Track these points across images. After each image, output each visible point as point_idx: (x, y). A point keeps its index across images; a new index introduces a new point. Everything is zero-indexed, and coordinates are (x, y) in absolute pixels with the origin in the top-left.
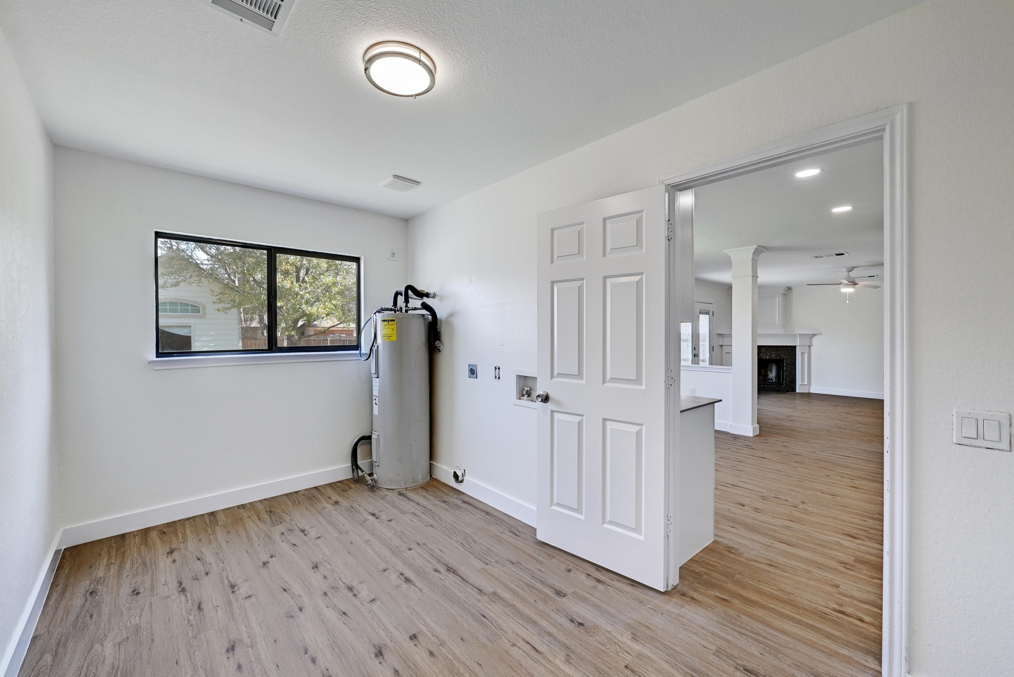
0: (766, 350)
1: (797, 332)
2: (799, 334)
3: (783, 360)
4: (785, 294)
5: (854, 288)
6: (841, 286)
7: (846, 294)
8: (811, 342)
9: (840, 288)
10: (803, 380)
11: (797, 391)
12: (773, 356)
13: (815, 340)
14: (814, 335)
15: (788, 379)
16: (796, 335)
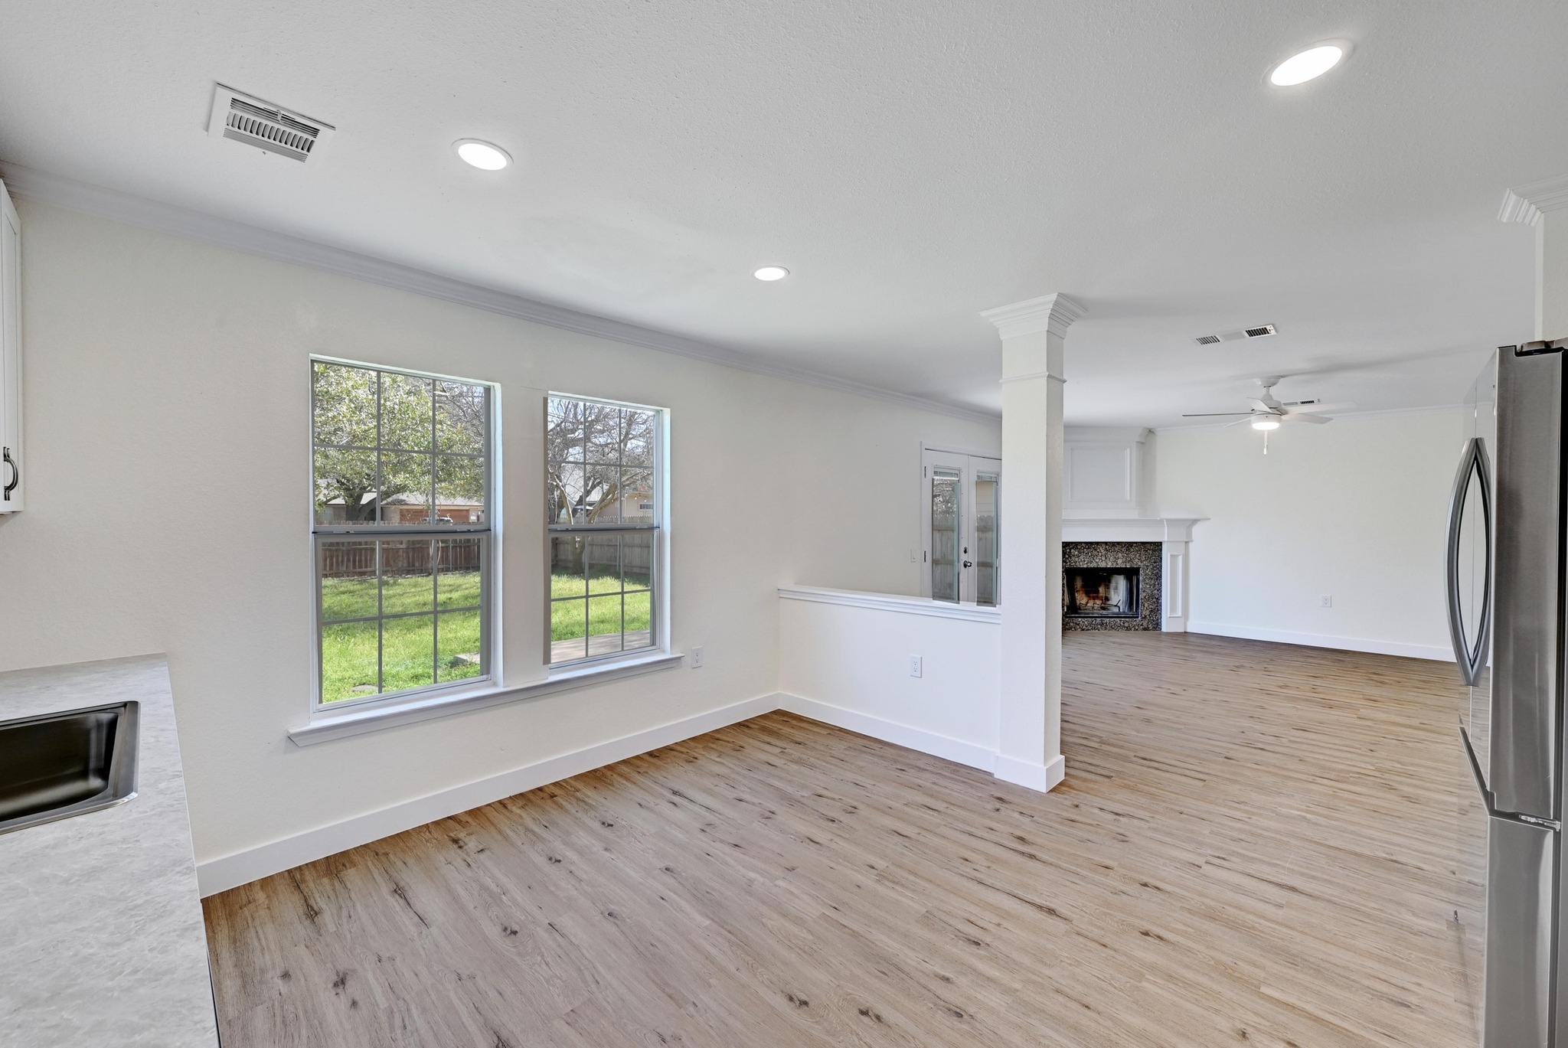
0: (1106, 550)
1: (1165, 515)
2: (1167, 520)
3: (1138, 569)
4: (1142, 443)
5: (1280, 421)
6: (1253, 418)
7: (1261, 434)
8: (1189, 534)
9: (1249, 423)
10: (1173, 609)
11: (1164, 629)
12: (1120, 561)
13: (1197, 530)
14: (1195, 521)
15: (1146, 605)
16: (1161, 521)
